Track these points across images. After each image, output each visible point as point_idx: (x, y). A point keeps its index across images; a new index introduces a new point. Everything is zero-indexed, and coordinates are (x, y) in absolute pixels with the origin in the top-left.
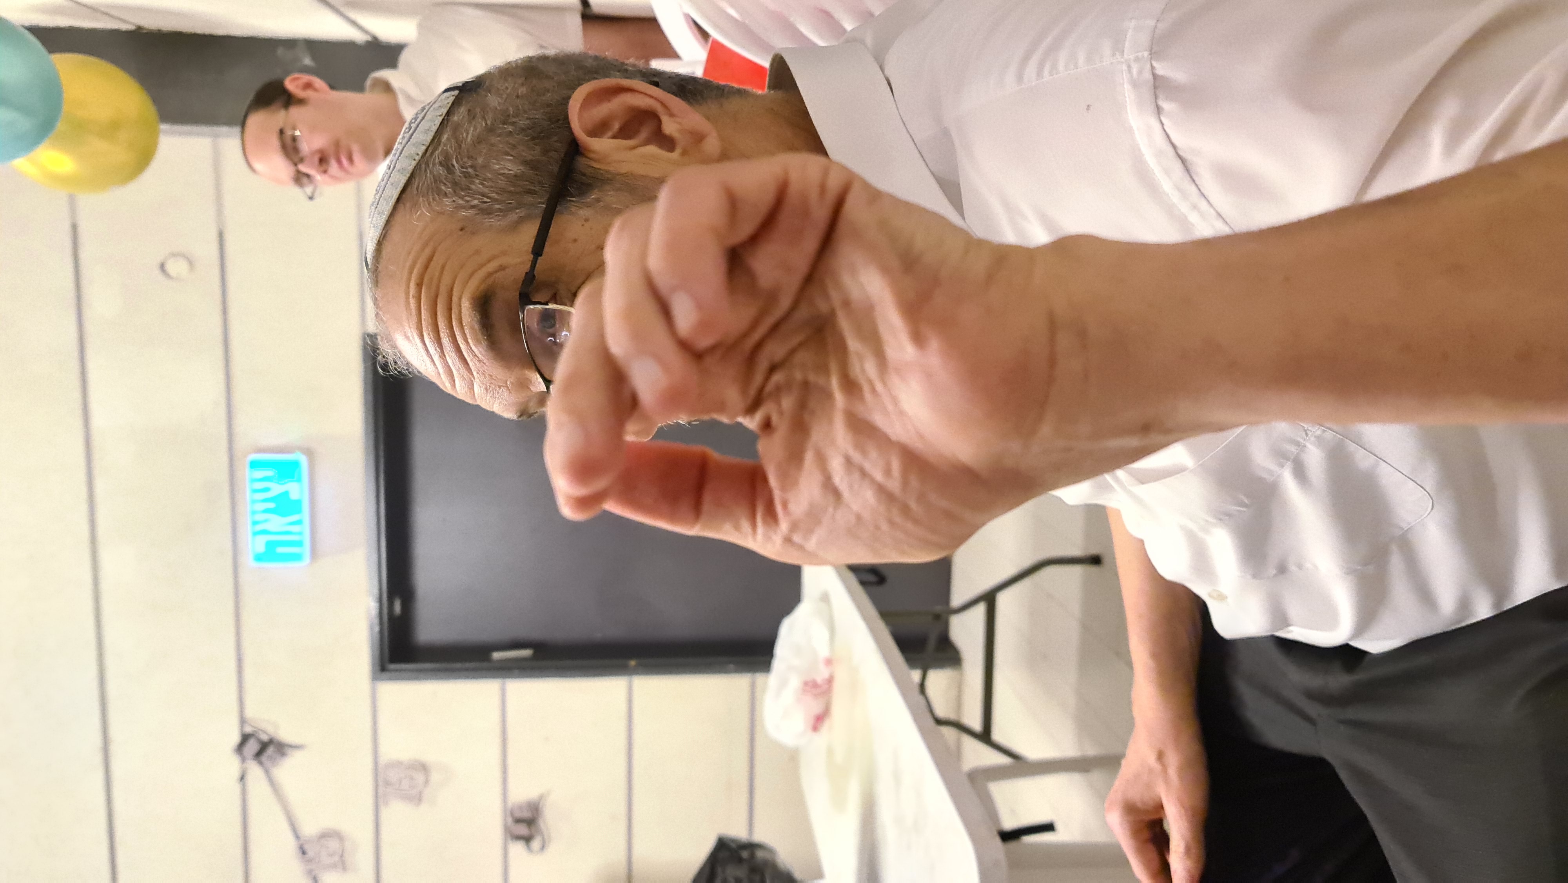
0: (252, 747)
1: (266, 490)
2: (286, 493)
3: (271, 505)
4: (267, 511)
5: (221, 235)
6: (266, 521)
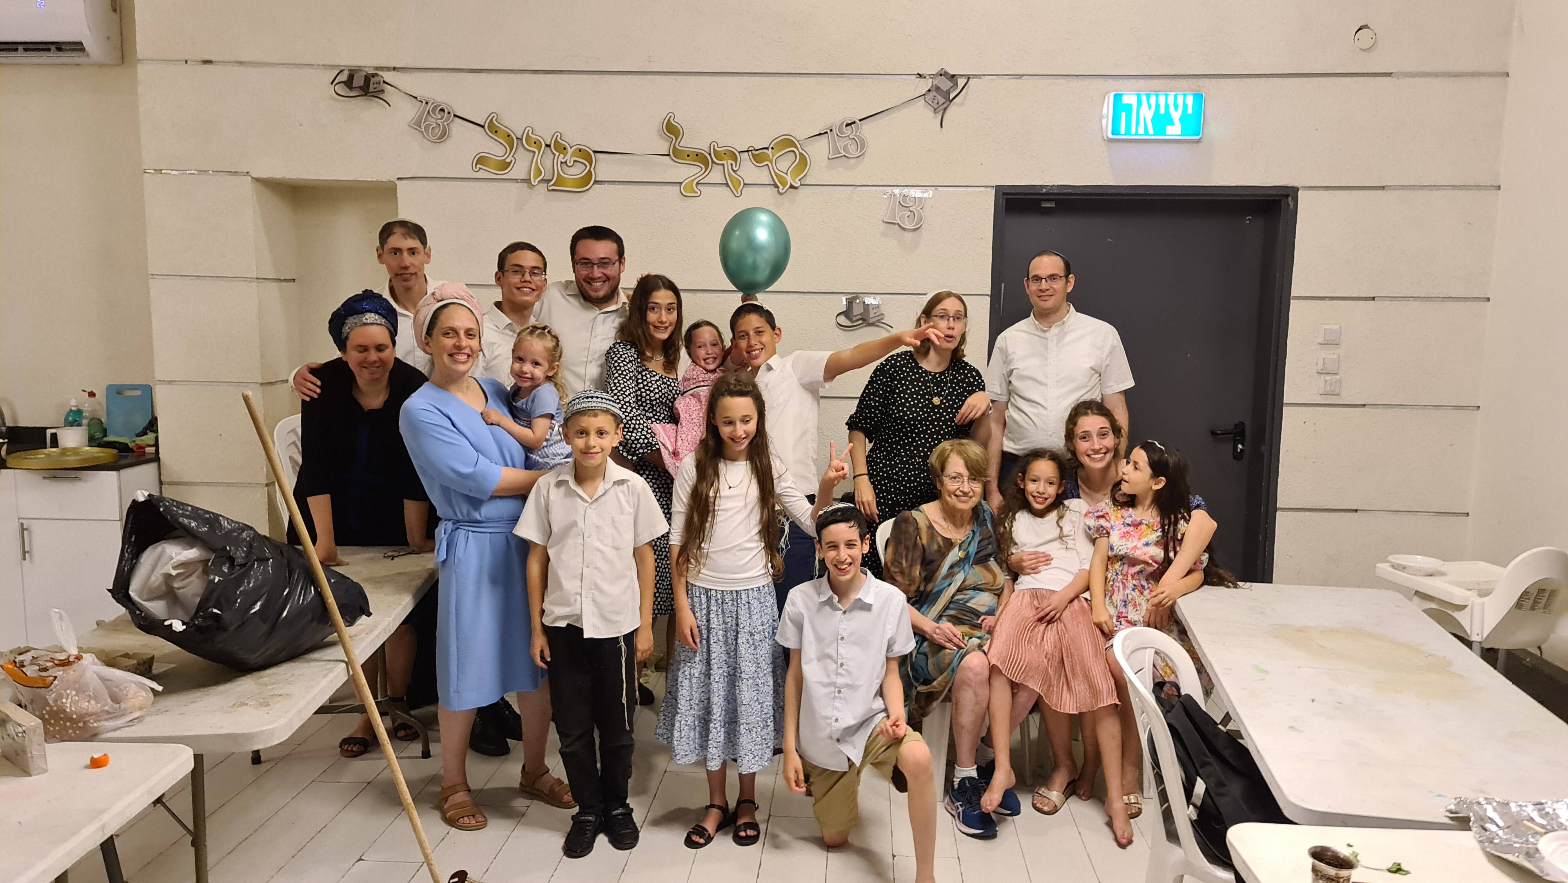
0: (945, 84)
1: (1176, 107)
2: (1172, 123)
3: (1162, 111)
4: (1158, 106)
5: (1389, 75)
6: (1149, 106)
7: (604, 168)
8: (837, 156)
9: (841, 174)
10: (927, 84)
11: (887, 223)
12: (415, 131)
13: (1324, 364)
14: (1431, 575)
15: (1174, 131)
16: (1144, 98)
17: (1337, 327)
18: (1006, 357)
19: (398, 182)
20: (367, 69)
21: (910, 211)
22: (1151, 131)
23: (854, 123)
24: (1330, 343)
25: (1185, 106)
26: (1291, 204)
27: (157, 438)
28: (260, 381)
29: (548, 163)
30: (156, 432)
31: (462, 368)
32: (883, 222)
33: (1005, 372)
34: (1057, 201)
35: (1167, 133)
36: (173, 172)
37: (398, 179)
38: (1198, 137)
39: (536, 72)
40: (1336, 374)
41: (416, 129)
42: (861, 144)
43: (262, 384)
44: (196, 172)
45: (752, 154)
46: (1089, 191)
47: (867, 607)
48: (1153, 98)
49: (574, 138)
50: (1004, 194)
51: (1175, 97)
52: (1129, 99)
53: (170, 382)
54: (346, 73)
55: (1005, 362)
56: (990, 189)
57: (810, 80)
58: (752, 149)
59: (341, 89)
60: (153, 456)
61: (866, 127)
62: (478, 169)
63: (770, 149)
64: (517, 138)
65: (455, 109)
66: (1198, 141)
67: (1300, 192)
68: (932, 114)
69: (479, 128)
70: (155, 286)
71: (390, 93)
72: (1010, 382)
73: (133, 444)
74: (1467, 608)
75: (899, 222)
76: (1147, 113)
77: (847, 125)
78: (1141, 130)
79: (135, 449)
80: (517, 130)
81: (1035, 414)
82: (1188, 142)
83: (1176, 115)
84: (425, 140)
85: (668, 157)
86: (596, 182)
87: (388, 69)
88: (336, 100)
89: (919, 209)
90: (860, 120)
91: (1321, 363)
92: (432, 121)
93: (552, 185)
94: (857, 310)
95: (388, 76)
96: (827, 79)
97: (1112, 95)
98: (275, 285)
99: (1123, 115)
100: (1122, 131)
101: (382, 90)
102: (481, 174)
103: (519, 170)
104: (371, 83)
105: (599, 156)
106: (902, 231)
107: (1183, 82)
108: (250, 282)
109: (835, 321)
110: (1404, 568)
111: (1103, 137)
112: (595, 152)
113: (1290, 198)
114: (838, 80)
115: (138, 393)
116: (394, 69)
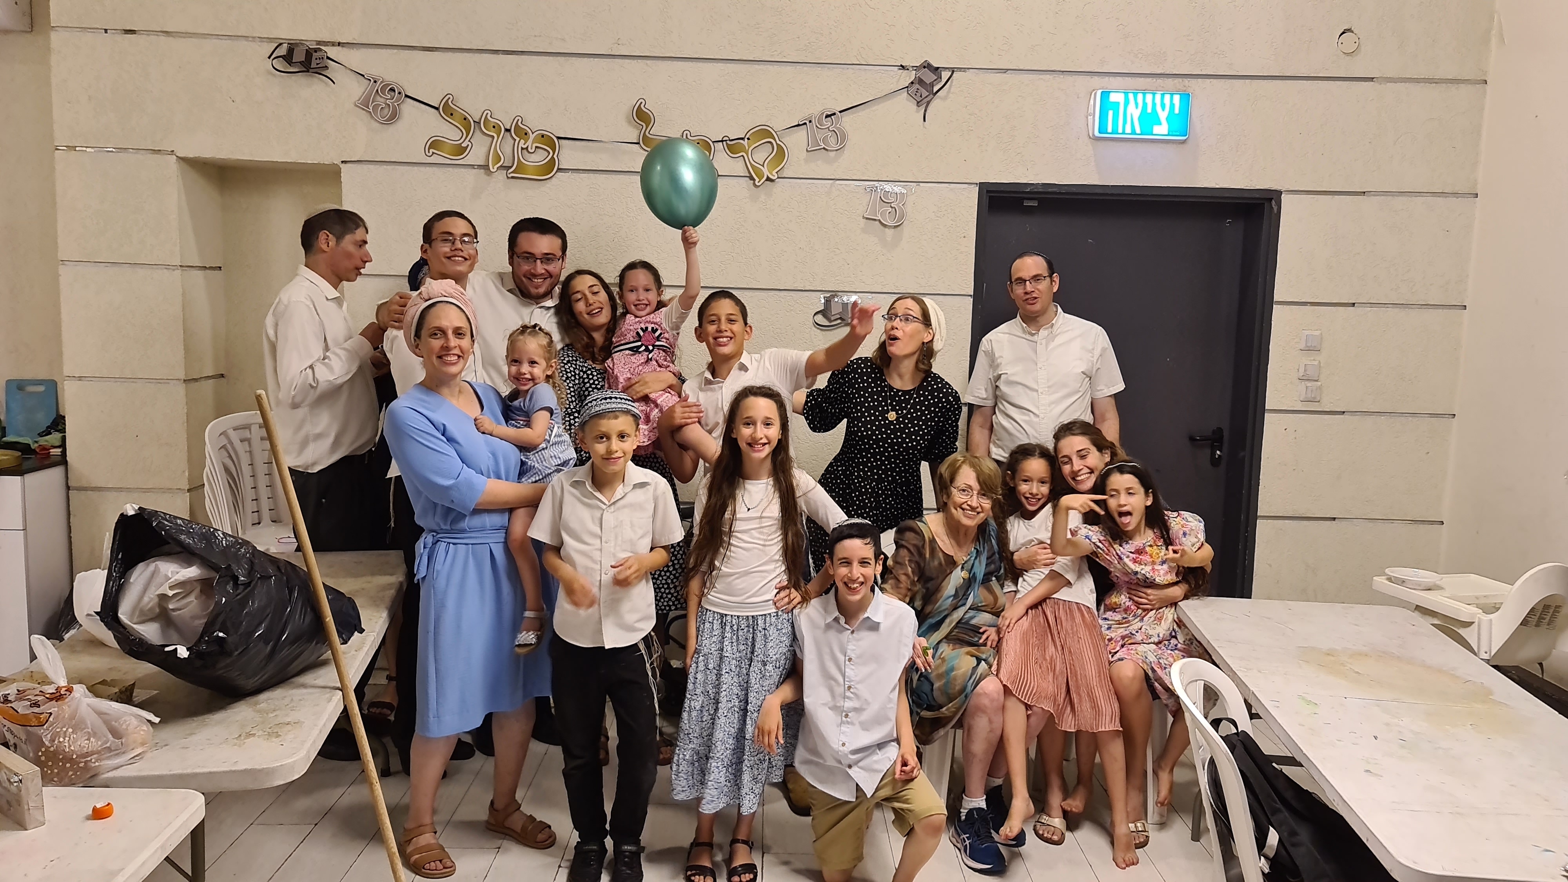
1: (1163, 107)
2: (1159, 123)
3: (1149, 110)
4: (1145, 104)
5: (1371, 79)
6: (1137, 105)
7: (568, 156)
8: (816, 149)
9: (820, 168)
10: (912, 76)
11: (867, 219)
12: (361, 110)
13: (1305, 371)
14: (1429, 590)
15: (1161, 130)
16: (1131, 96)
17: (1317, 333)
18: (993, 362)
19: (342, 166)
20: (308, 43)
21: (892, 207)
22: (1138, 131)
23: (834, 114)
24: (1310, 349)
25: (1172, 105)
26: (1275, 208)
27: (64, 439)
28: (183, 377)
29: (508, 149)
30: (63, 431)
31: (454, 369)
32: (864, 217)
33: (991, 377)
34: (1040, 200)
35: (1154, 133)
36: (88, 150)
37: (342, 162)
38: (1185, 138)
39: (496, 52)
40: (1317, 381)
41: (363, 109)
42: (842, 138)
43: (184, 380)
44: (114, 150)
45: (727, 143)
46: (1074, 190)
47: (874, 627)
48: (1140, 96)
49: (535, 122)
50: (988, 192)
51: (1163, 95)
52: (1116, 97)
53: (80, 378)
54: (285, 45)
55: (991, 366)
56: (973, 186)
57: (789, 68)
58: (727, 139)
59: (280, 64)
60: (59, 458)
61: (847, 118)
62: (431, 153)
63: (746, 140)
64: (474, 121)
65: (405, 88)
66: (1183, 142)
67: (1283, 195)
68: (915, 107)
69: (433, 110)
70: (66, 274)
71: (334, 70)
72: (997, 386)
73: (36, 445)
74: (1473, 625)
75: (880, 218)
76: (1134, 112)
77: (827, 117)
78: (1128, 130)
79: (38, 450)
80: (475, 114)
81: (1025, 421)
82: (1173, 143)
83: (1163, 115)
84: (373, 122)
85: (637, 145)
86: (559, 170)
87: (333, 44)
88: (274, 75)
89: (900, 205)
90: (840, 112)
91: (1302, 370)
92: (380, 100)
93: (512, 172)
94: (836, 310)
95: (331, 52)
96: (806, 68)
97: (1099, 93)
98: (200, 273)
99: (1111, 113)
100: (1110, 130)
101: (326, 67)
102: (435, 159)
103: (476, 155)
104: (314, 58)
105: (562, 142)
106: (882, 227)
107: (1170, 82)
108: (174, 270)
109: (811, 320)
110: (1403, 582)
111: (1089, 135)
112: (559, 138)
113: (1273, 202)
114: (818, 69)
115: (41, 388)
116: (339, 44)
